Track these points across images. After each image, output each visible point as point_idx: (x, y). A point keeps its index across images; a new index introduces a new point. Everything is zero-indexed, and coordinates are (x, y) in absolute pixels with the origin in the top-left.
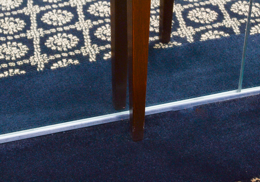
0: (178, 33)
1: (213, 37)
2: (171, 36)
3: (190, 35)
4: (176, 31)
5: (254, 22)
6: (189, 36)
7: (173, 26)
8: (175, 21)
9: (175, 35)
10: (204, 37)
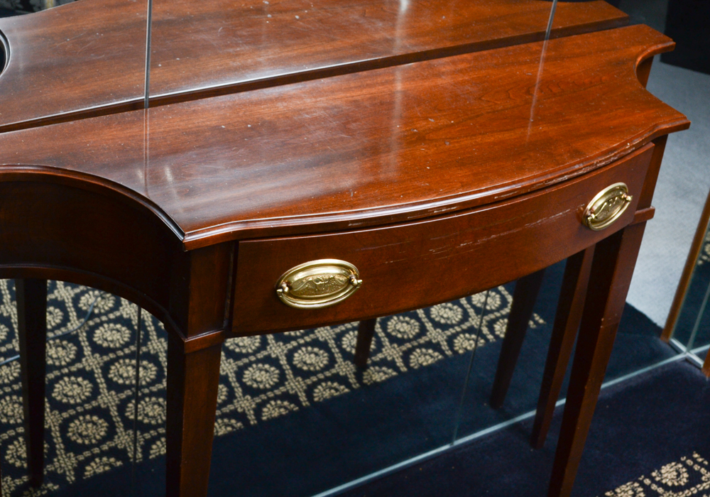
0: (54, 466)
1: (100, 470)
2: (45, 473)
3: (70, 467)
4: (52, 462)
5: (156, 434)
6: (69, 470)
7: (47, 454)
8: (49, 444)
9: (50, 469)
10: (89, 471)
